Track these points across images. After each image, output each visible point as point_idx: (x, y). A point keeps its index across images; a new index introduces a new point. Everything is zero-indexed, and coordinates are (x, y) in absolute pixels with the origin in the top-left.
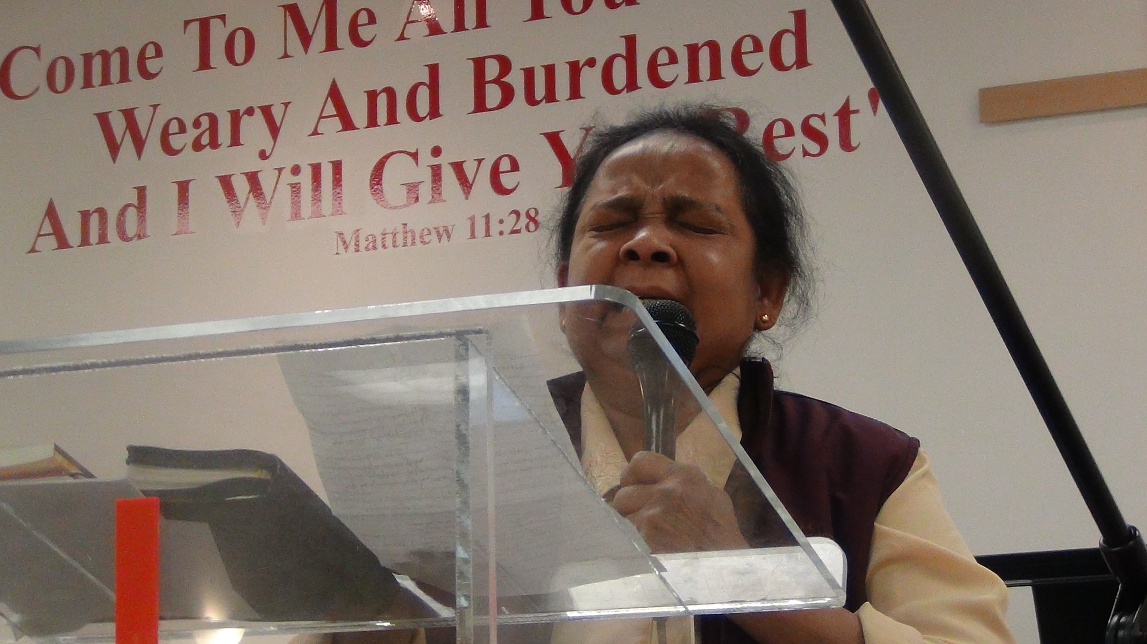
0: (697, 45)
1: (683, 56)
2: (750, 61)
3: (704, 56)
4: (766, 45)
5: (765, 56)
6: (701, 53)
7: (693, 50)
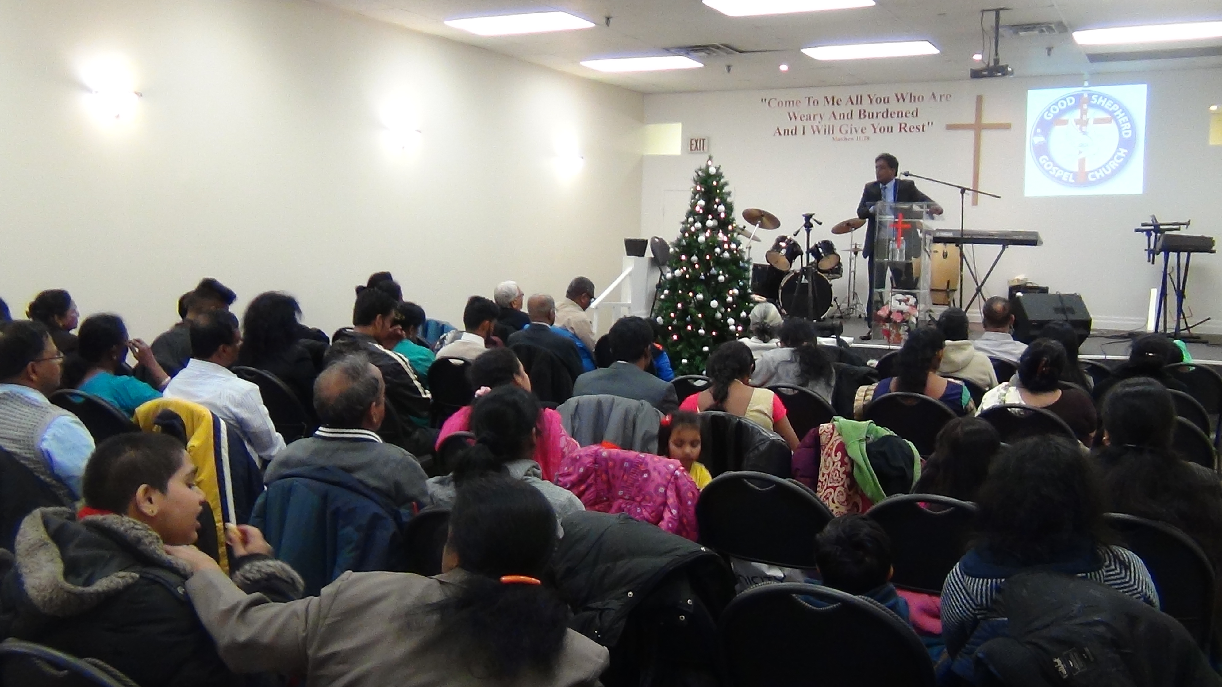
0: (899, 111)
1: (896, 113)
2: (908, 115)
4: (911, 112)
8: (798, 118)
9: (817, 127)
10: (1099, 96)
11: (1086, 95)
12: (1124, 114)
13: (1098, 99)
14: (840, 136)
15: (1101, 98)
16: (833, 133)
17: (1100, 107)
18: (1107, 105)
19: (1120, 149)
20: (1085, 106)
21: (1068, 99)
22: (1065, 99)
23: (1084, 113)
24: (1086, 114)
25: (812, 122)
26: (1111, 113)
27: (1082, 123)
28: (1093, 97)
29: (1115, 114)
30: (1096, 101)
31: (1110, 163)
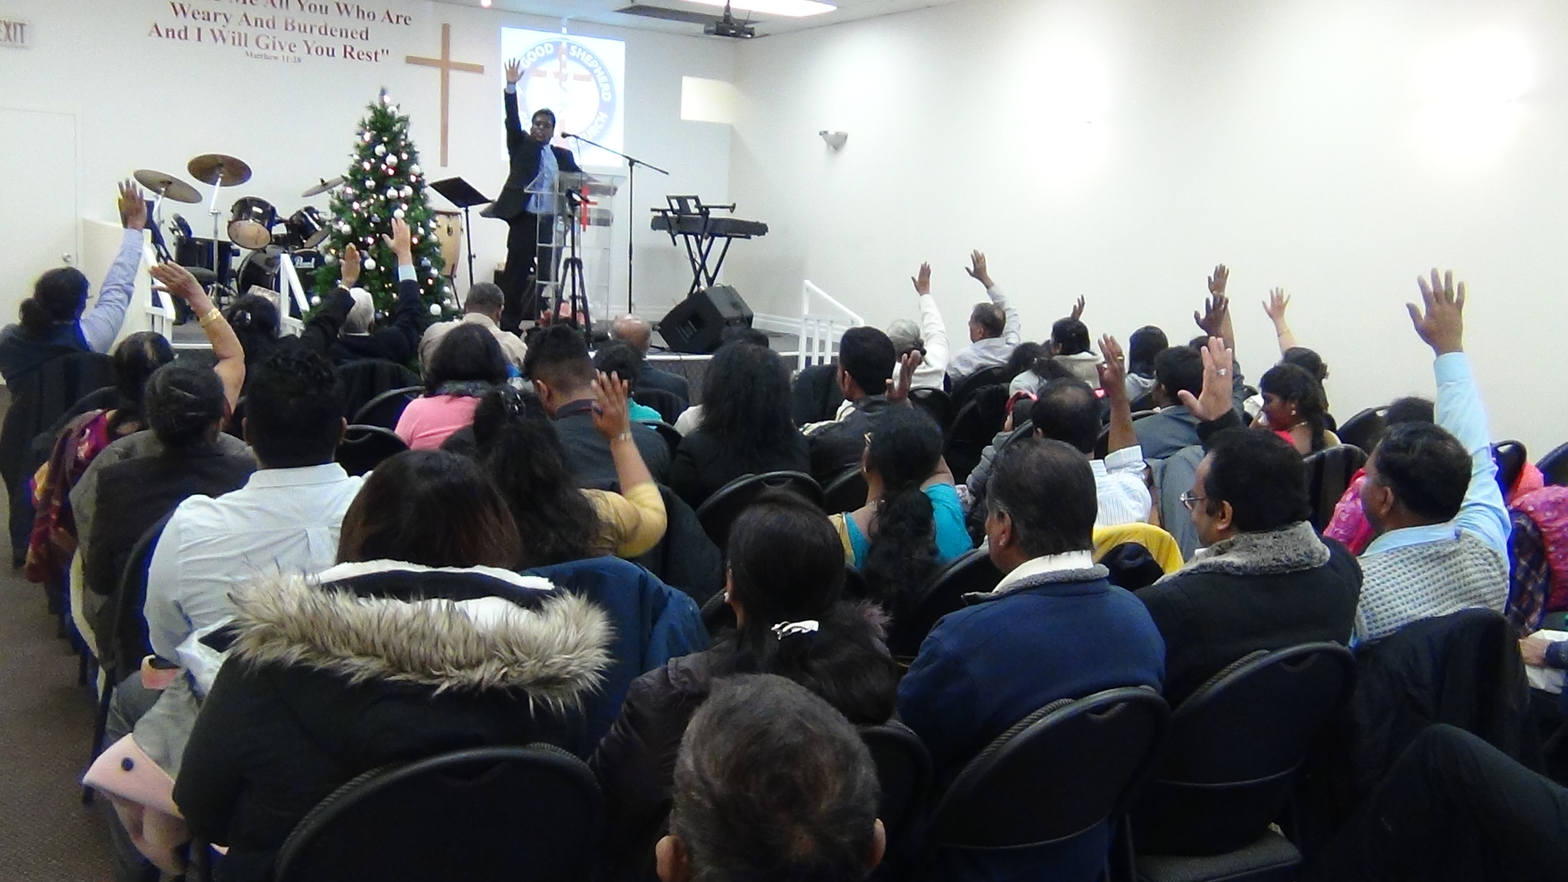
0: (342, 29)
1: (339, 30)
2: (355, 35)
3: (344, 32)
4: (359, 32)
5: (358, 35)
8: (189, 15)
9: (221, 32)
10: (579, 47)
11: (564, 45)
12: (603, 73)
13: (577, 50)
14: (256, 51)
15: (580, 50)
16: (246, 45)
17: (578, 60)
18: (586, 59)
19: (601, 113)
20: (564, 57)
21: (546, 46)
22: (543, 45)
23: (563, 65)
24: (565, 66)
25: (211, 24)
26: (591, 70)
27: (561, 77)
28: (573, 48)
29: (595, 71)
30: (575, 52)
31: (591, 129)
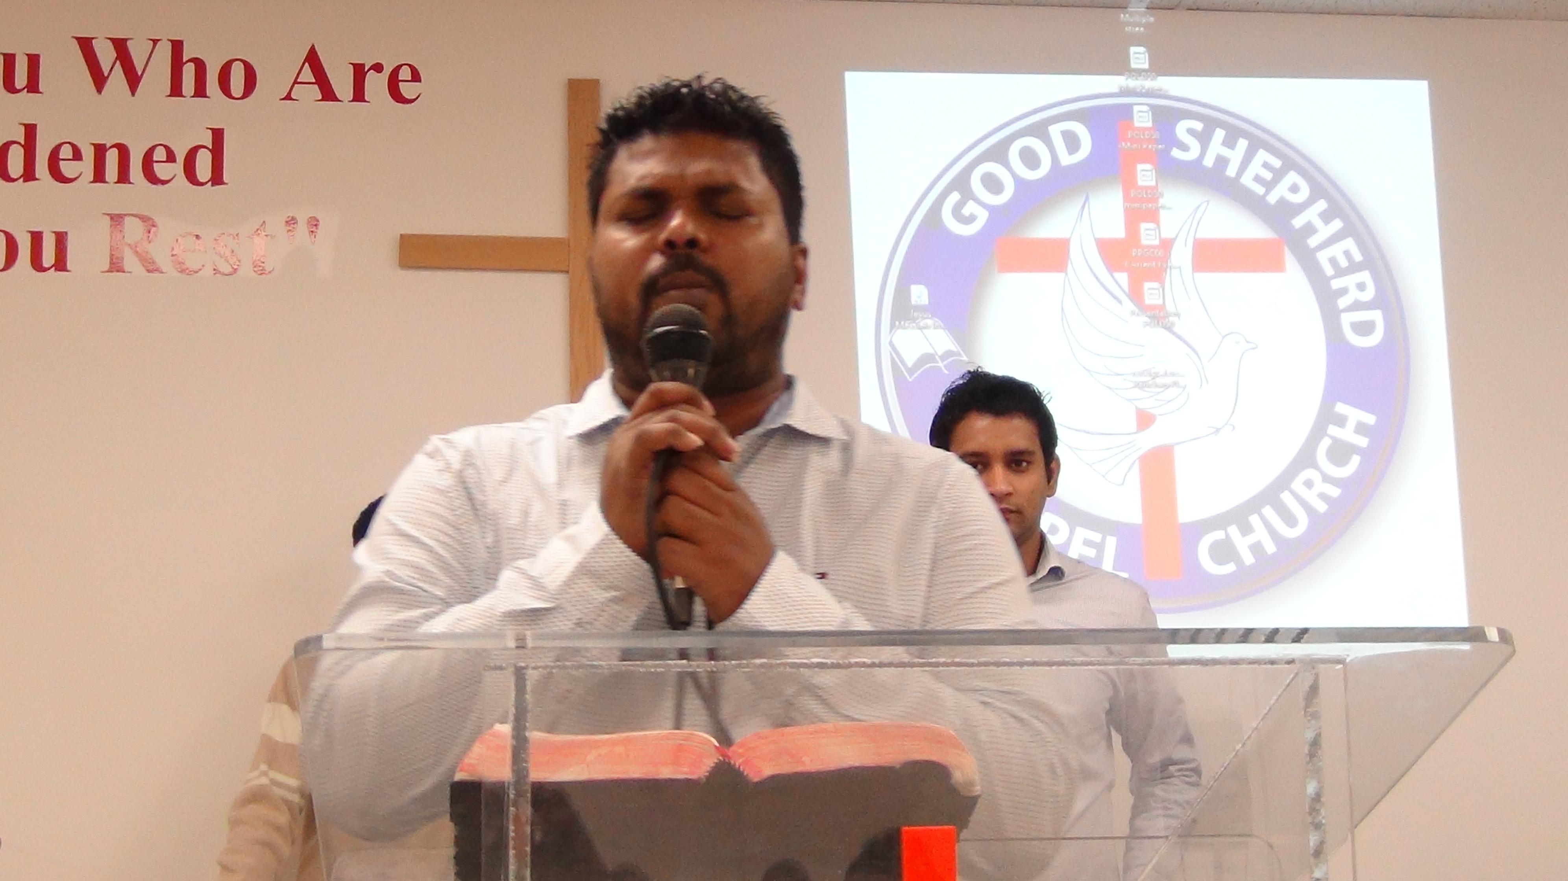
0: (104, 145)
1: (88, 154)
2: (161, 170)
3: (112, 159)
4: (180, 158)
5: (178, 168)
6: (108, 154)
7: (100, 151)
10: (1211, 124)
11: (1142, 119)
12: (1337, 225)
13: (1204, 138)
15: (1219, 134)
17: (1214, 181)
19: (1341, 408)
20: (1145, 174)
21: (1055, 131)
22: (1040, 130)
23: (1141, 207)
24: (1152, 216)
27: (1137, 262)
29: (1298, 222)
30: (1195, 147)
31: (1297, 485)
